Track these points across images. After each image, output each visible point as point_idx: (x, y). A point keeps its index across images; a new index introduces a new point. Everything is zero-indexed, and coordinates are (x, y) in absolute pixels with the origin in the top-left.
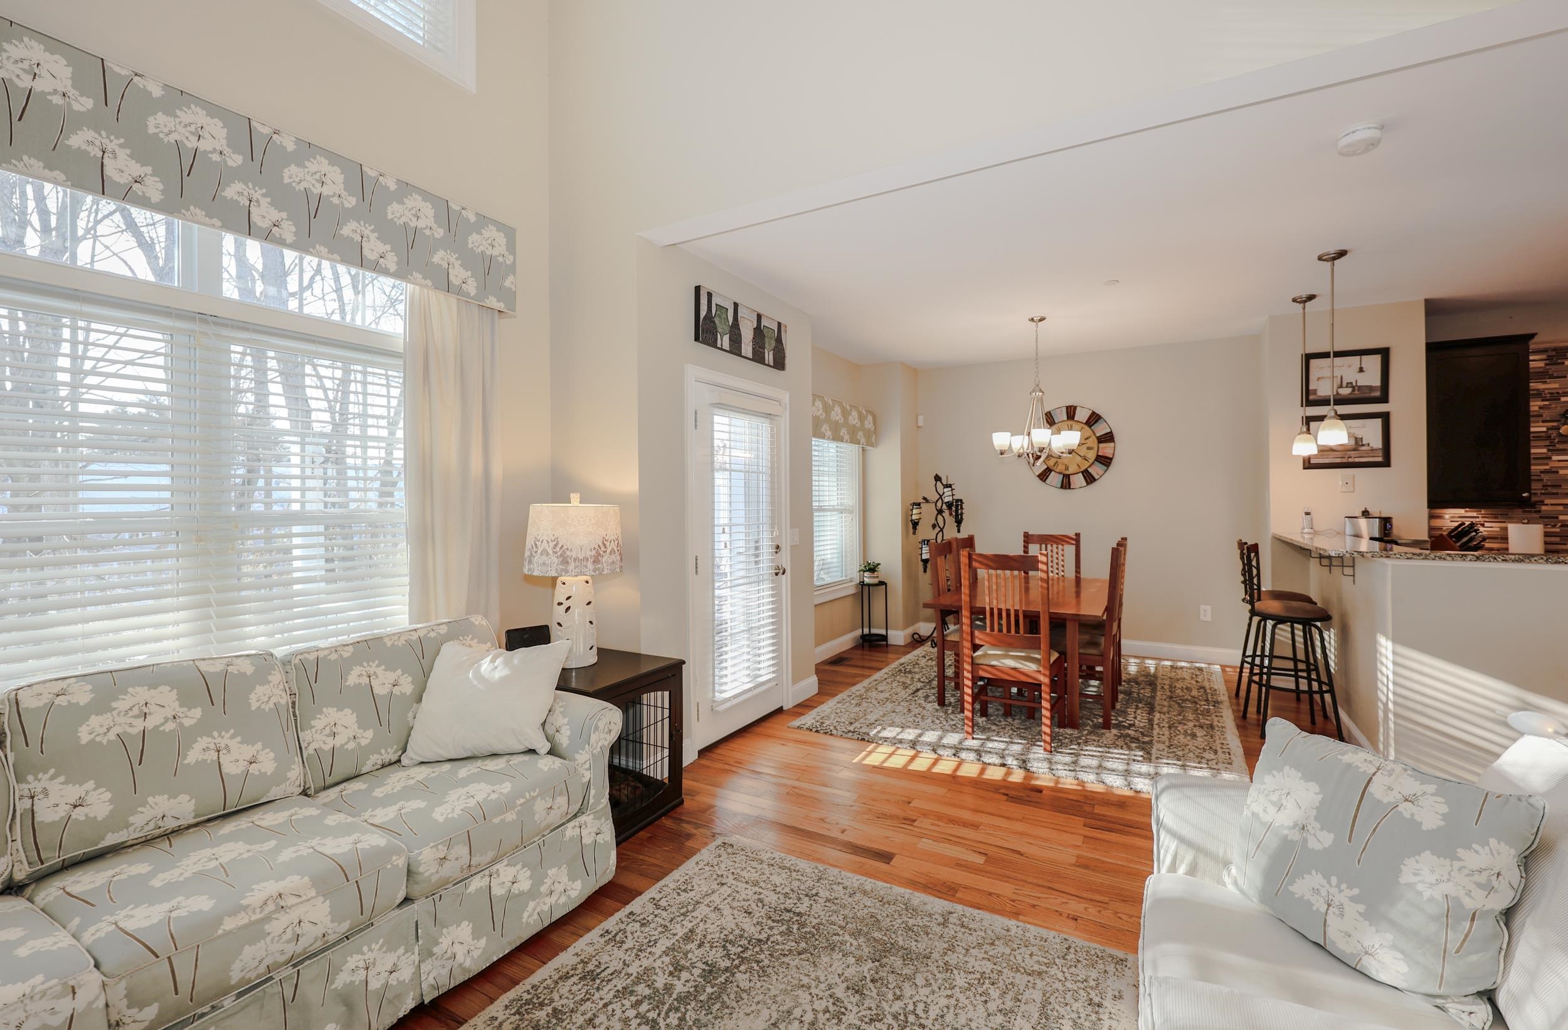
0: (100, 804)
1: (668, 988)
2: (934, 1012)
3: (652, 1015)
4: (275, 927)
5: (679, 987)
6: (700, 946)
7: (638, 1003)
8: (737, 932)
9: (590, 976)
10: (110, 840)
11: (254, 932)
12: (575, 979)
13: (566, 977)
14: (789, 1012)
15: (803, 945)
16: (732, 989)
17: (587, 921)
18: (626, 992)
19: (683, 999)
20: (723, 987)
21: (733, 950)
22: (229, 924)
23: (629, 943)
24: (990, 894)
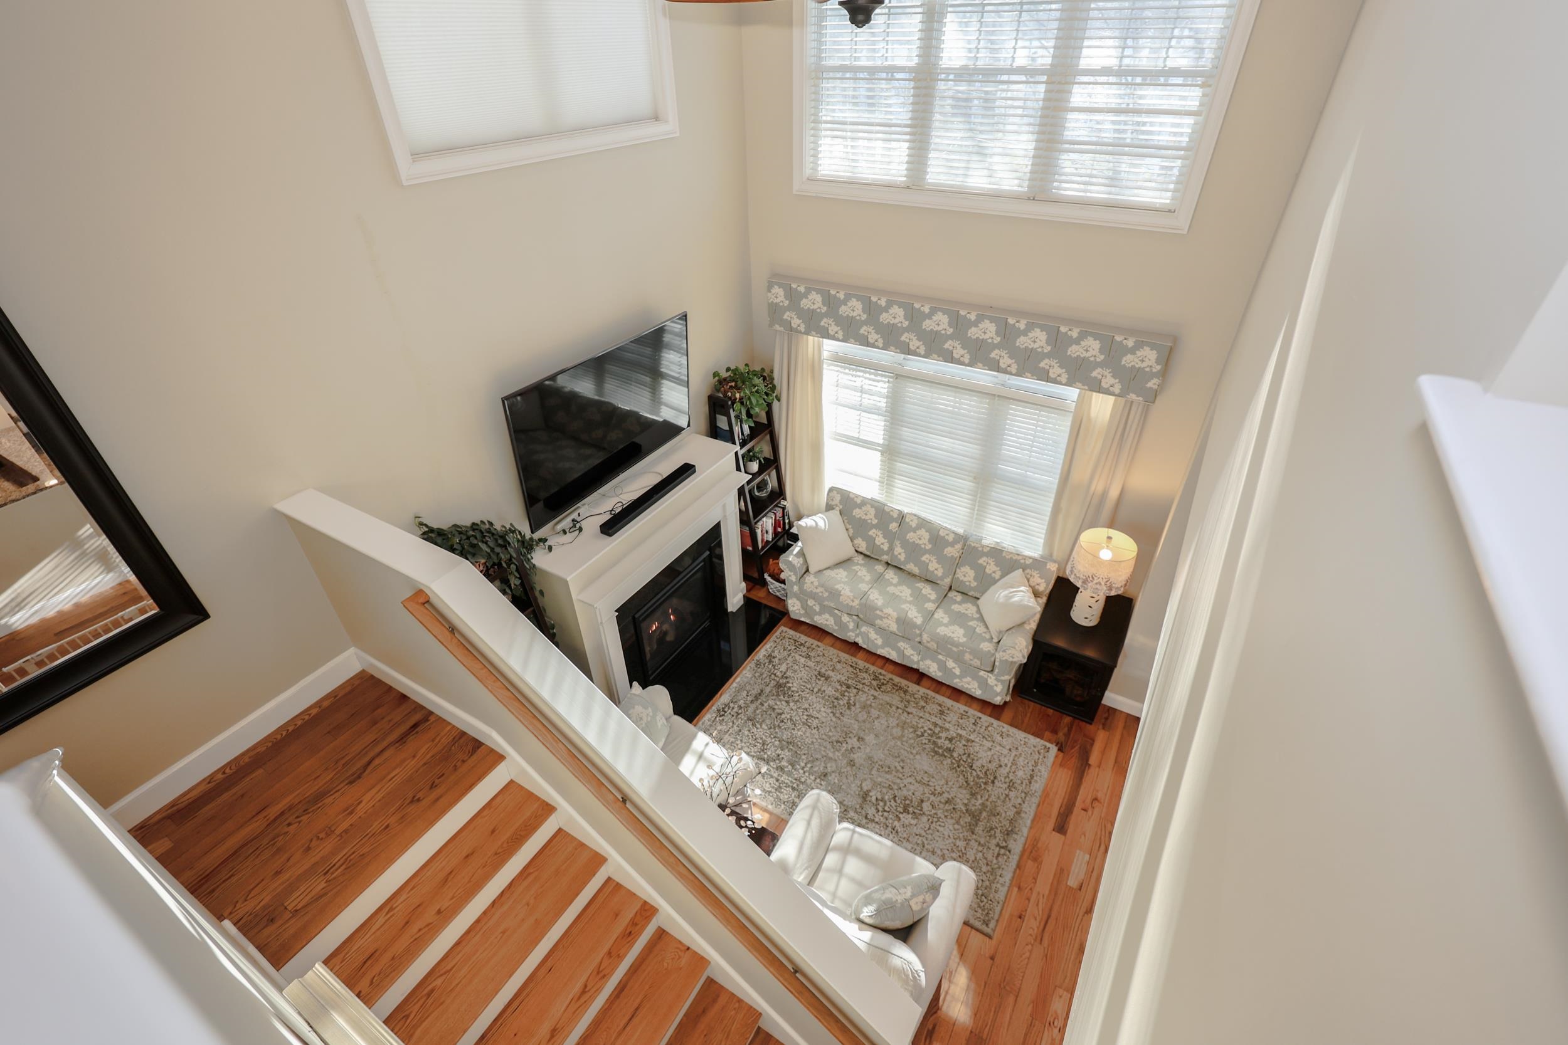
0: (902, 557)
1: (940, 738)
2: (941, 829)
3: (926, 734)
4: (885, 621)
5: (939, 741)
6: (964, 745)
7: (930, 729)
8: (976, 758)
9: (942, 713)
10: (902, 567)
11: (881, 618)
12: (940, 708)
13: (940, 705)
14: (933, 777)
15: (972, 783)
16: (942, 758)
17: (975, 705)
18: (936, 725)
19: (935, 743)
20: (942, 755)
21: (964, 758)
22: (878, 612)
23: (960, 721)
24: (1035, 879)
